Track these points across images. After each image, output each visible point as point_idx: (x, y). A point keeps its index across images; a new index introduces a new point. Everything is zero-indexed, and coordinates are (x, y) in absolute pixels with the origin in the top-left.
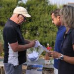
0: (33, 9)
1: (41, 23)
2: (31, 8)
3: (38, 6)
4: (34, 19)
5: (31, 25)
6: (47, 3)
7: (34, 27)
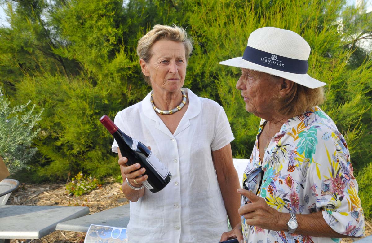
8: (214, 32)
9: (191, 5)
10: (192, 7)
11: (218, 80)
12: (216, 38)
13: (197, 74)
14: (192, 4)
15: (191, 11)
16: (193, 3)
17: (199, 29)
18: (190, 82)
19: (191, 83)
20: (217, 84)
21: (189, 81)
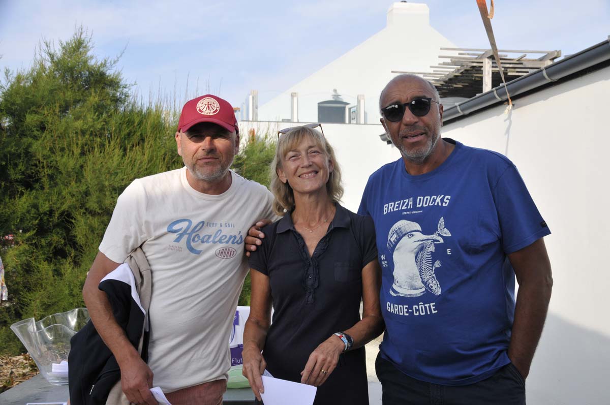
0: (42, 128)
1: (87, 193)
2: (31, 119)
3: (70, 115)
4: (51, 177)
5: (35, 206)
6: (117, 101)
7: (51, 212)
8: (68, 162)
9: (31, 129)
10: (33, 131)
11: (75, 219)
12: (70, 170)
13: (45, 214)
14: (33, 128)
15: (31, 137)
16: (35, 127)
17: (44, 159)
18: (37, 221)
19: (38, 223)
20: (75, 224)
21: (35, 220)
